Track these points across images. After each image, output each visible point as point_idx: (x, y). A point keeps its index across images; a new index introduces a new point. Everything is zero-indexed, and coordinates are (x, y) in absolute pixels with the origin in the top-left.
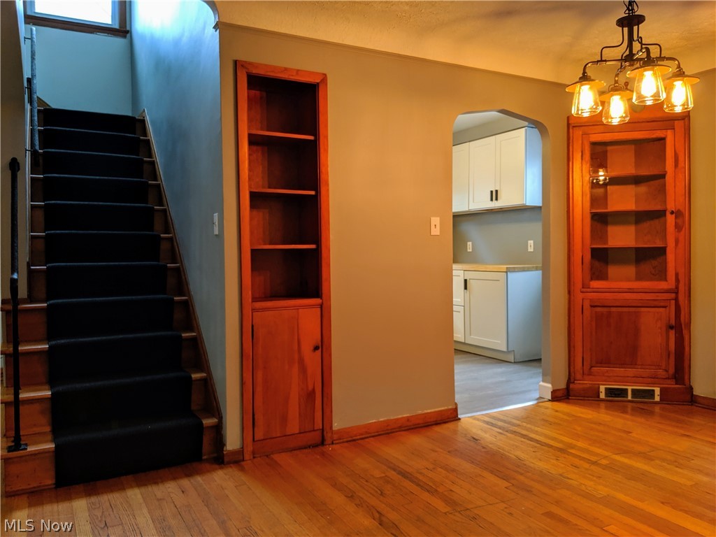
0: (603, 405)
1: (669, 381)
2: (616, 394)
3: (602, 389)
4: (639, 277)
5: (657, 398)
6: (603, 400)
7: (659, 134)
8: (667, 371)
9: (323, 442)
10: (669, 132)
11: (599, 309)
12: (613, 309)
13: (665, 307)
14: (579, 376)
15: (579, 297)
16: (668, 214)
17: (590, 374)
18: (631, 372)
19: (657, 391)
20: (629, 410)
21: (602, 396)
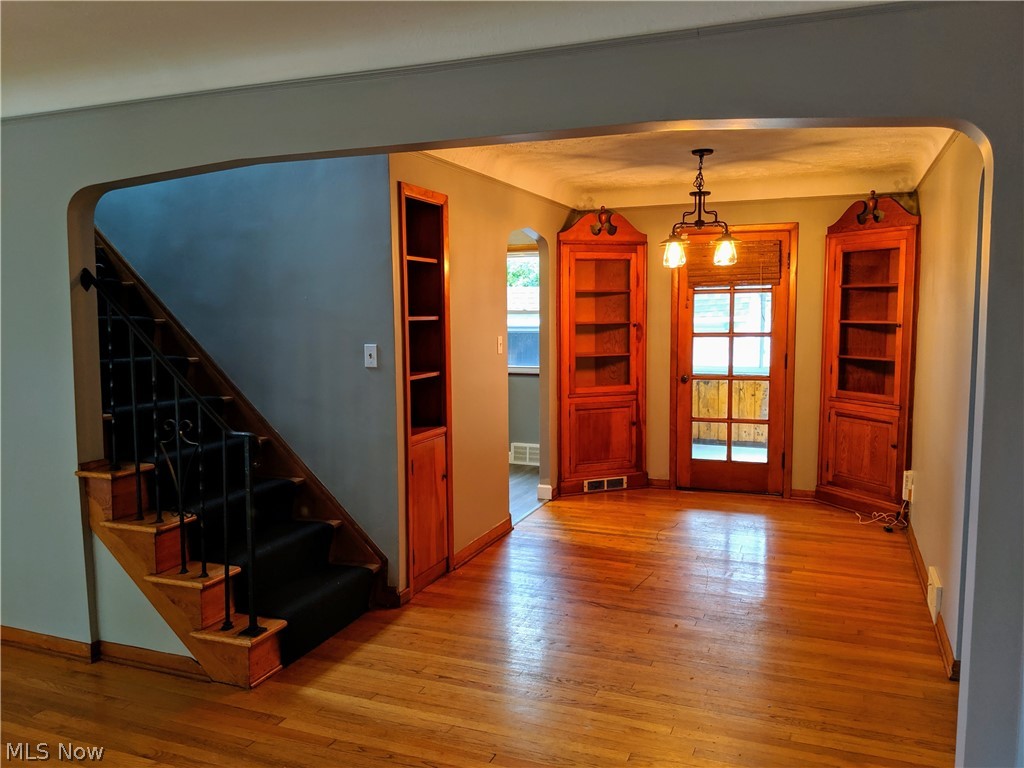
0: (586, 497)
1: (632, 470)
2: (596, 486)
3: (586, 483)
4: (599, 383)
5: (625, 486)
6: (587, 493)
7: (626, 256)
8: (630, 461)
9: (447, 570)
10: (634, 255)
11: (582, 412)
12: (592, 412)
13: (628, 407)
14: (567, 475)
15: (566, 401)
16: (631, 326)
17: (576, 472)
18: (605, 466)
19: (625, 478)
20: (606, 497)
21: (586, 490)
